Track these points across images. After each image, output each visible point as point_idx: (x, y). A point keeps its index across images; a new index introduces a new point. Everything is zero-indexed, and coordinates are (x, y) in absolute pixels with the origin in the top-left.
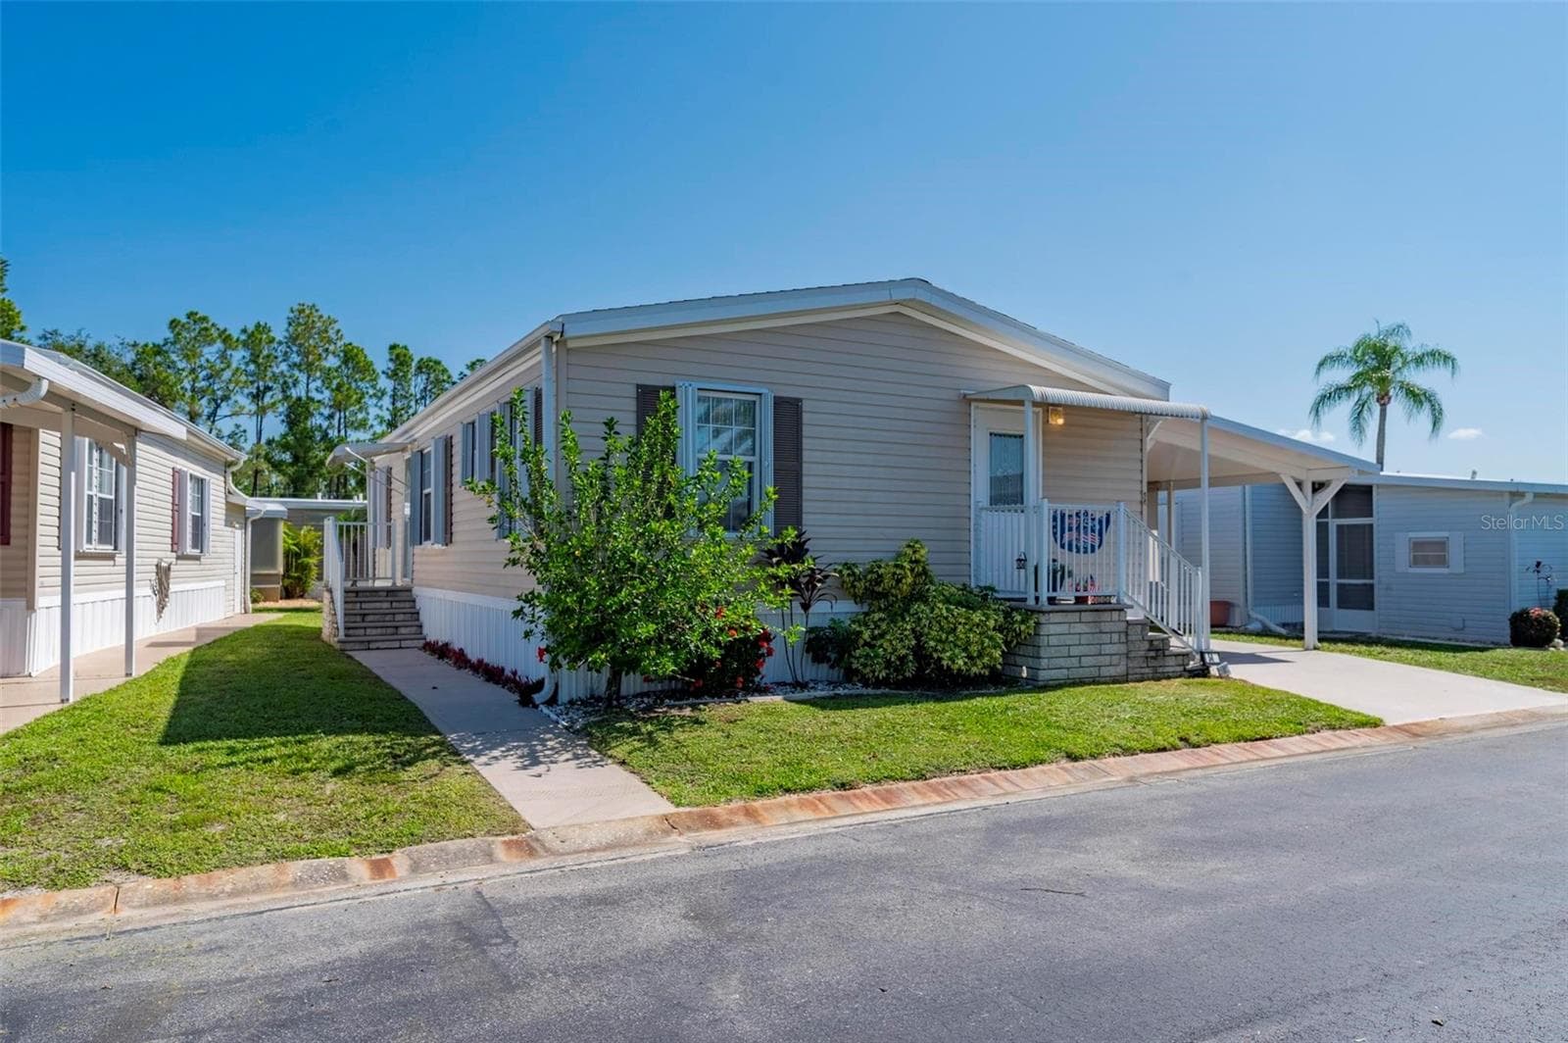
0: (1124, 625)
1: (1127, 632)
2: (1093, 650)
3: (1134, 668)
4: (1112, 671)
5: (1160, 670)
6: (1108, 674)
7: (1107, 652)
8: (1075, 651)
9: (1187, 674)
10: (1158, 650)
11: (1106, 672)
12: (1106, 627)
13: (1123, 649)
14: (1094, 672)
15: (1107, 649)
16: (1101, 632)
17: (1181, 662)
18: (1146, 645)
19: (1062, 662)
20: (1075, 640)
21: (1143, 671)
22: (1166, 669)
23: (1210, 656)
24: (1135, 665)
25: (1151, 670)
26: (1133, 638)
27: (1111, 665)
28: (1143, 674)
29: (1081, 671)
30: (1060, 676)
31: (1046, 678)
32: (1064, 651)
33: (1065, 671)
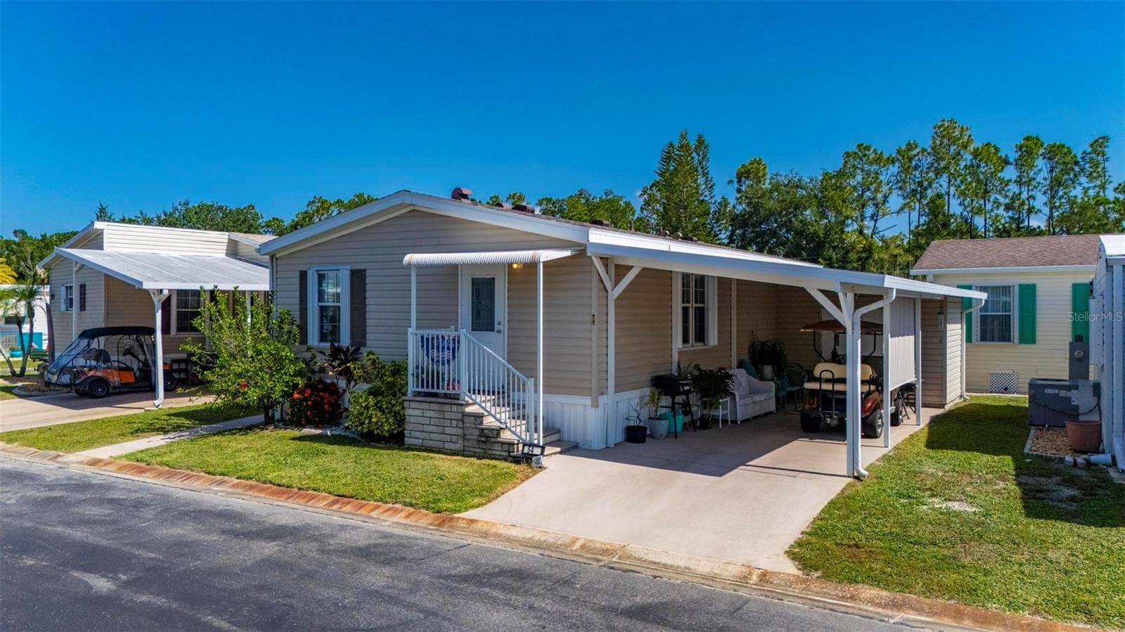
0: (460, 415)
1: (463, 421)
2: (440, 430)
3: (468, 447)
4: (453, 446)
5: (490, 452)
6: (449, 448)
7: (448, 432)
8: (427, 428)
9: (510, 459)
10: (487, 437)
11: (447, 446)
12: (447, 415)
13: (460, 432)
14: (440, 445)
15: (448, 430)
16: (444, 418)
17: (507, 449)
18: (477, 433)
19: (418, 434)
20: (427, 420)
21: (475, 450)
22: (494, 452)
23: (531, 448)
24: (469, 445)
25: (481, 451)
26: (468, 425)
27: (451, 442)
28: (475, 452)
29: (431, 442)
30: (417, 444)
31: (409, 443)
32: (420, 428)
33: (421, 441)
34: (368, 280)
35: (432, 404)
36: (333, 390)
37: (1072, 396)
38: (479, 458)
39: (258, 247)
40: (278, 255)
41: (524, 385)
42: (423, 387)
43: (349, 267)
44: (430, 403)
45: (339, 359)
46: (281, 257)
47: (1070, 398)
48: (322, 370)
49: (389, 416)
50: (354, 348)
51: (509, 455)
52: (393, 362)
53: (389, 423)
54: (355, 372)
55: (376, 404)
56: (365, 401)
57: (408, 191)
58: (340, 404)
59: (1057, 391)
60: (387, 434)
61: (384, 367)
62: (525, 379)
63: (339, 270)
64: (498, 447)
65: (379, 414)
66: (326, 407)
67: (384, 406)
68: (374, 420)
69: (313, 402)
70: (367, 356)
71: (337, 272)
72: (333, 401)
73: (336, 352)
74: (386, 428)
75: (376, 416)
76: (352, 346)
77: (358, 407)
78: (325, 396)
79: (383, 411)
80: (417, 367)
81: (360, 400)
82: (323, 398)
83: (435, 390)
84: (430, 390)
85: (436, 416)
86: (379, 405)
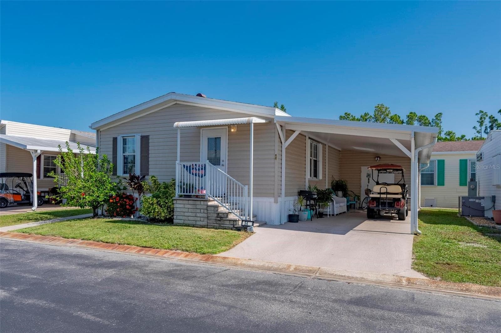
0: (205, 207)
1: (207, 209)
2: (194, 215)
3: (210, 223)
4: (201, 223)
5: (222, 225)
6: (199, 224)
7: (198, 216)
8: (186, 214)
9: (234, 229)
10: (221, 218)
11: (198, 223)
12: (198, 207)
13: (205, 215)
14: (194, 223)
15: (198, 215)
16: (196, 209)
17: (232, 224)
18: (216, 215)
19: (181, 218)
20: (186, 210)
21: (214, 225)
22: (226, 226)
23: (246, 223)
24: (211, 222)
25: (218, 225)
26: (210, 212)
27: (200, 221)
28: (214, 226)
29: (188, 221)
30: (181, 222)
31: (176, 222)
32: (182, 214)
33: (183, 221)
34: (150, 141)
35: (189, 201)
36: (130, 198)
37: (482, 202)
38: (216, 229)
39: (91, 125)
40: (101, 130)
41: (242, 189)
42: (184, 192)
43: (140, 135)
44: (188, 200)
45: (134, 182)
46: (103, 131)
47: (480, 203)
48: (125, 188)
49: (164, 208)
50: (142, 176)
51: (234, 227)
52: (164, 182)
53: (164, 212)
54: (145, 186)
55: (157, 203)
56: (152, 200)
57: (174, 93)
58: (134, 206)
59: (474, 200)
60: (163, 219)
61: (160, 184)
62: (243, 186)
63: (135, 136)
64: (227, 223)
65: (159, 207)
66: (128, 206)
67: (162, 204)
68: (157, 210)
69: (121, 204)
70: (152, 178)
71: (134, 137)
72: (131, 204)
73: (133, 178)
74: (163, 215)
75: (158, 208)
76: (141, 176)
77: (147, 204)
78: (127, 201)
79: (161, 206)
80: (181, 182)
81: (149, 200)
82: (126, 202)
83: (191, 194)
84: (188, 194)
85: (192, 208)
86: (159, 203)
